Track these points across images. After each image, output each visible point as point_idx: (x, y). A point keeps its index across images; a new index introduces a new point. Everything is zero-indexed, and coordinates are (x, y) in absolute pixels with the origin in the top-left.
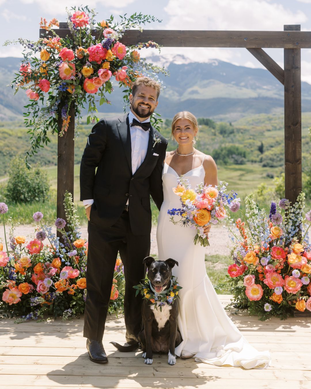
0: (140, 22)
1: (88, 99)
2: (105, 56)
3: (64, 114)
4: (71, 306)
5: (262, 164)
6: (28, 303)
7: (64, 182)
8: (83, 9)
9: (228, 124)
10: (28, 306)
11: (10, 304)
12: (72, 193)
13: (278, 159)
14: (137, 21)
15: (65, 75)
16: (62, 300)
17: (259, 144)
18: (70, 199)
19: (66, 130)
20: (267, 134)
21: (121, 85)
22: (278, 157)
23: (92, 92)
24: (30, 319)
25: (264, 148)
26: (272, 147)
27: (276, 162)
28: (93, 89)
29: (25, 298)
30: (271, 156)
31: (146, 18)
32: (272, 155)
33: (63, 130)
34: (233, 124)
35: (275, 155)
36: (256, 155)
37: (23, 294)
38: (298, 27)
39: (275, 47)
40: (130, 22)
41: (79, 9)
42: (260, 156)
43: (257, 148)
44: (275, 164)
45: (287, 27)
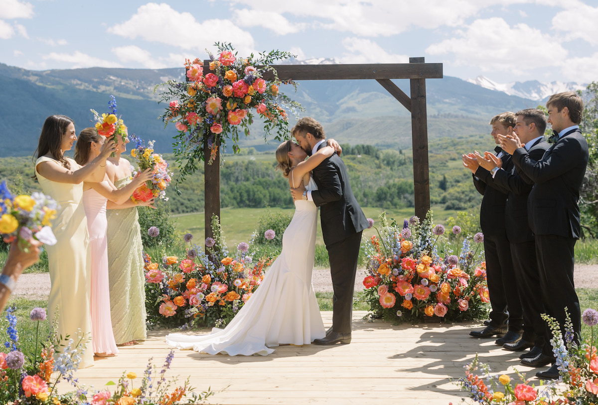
0: (278, 59)
1: (231, 130)
2: (247, 91)
3: (210, 143)
4: (222, 317)
5: (445, 206)
6: (182, 315)
7: (211, 206)
8: (226, 46)
9: (397, 152)
10: (182, 318)
11: (167, 317)
12: (219, 216)
13: (468, 198)
14: (275, 57)
15: (211, 109)
16: (213, 312)
17: (441, 178)
18: (217, 221)
19: (214, 159)
20: (451, 164)
21: (262, 116)
22: (466, 195)
23: (235, 124)
24: (185, 330)
25: (448, 184)
26: (458, 181)
27: (465, 203)
28: (236, 121)
29: (180, 310)
30: (457, 195)
31: (283, 54)
32: (458, 192)
33: (211, 159)
34: (403, 151)
35: (463, 193)
36: (436, 194)
37: (178, 307)
38: (422, 59)
39: (402, 78)
40: (268, 58)
41: (222, 46)
42: (442, 195)
43: (438, 184)
44: (462, 205)
45: (412, 60)
